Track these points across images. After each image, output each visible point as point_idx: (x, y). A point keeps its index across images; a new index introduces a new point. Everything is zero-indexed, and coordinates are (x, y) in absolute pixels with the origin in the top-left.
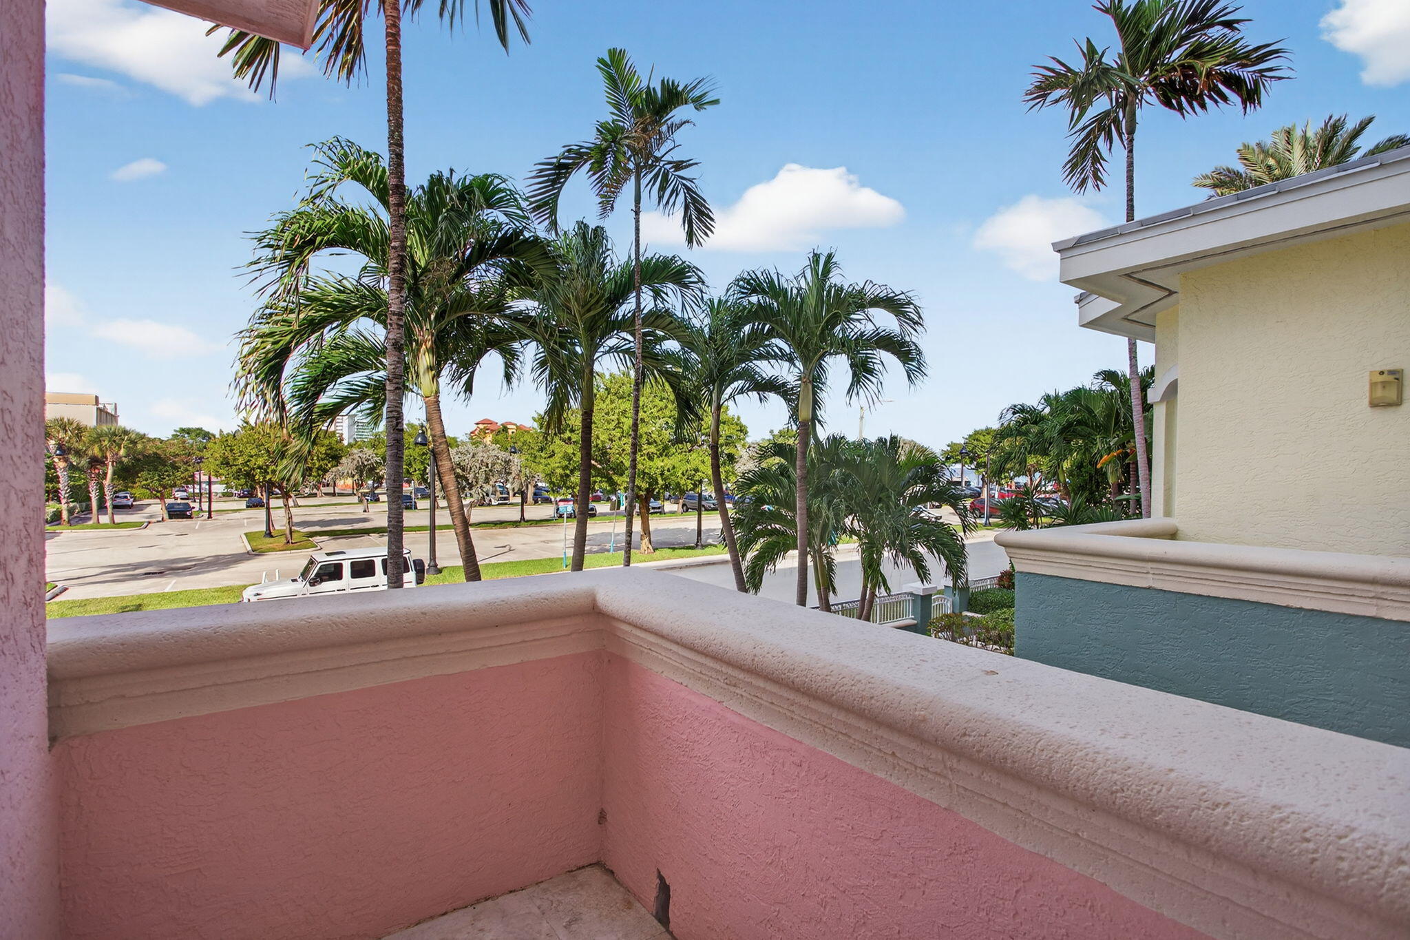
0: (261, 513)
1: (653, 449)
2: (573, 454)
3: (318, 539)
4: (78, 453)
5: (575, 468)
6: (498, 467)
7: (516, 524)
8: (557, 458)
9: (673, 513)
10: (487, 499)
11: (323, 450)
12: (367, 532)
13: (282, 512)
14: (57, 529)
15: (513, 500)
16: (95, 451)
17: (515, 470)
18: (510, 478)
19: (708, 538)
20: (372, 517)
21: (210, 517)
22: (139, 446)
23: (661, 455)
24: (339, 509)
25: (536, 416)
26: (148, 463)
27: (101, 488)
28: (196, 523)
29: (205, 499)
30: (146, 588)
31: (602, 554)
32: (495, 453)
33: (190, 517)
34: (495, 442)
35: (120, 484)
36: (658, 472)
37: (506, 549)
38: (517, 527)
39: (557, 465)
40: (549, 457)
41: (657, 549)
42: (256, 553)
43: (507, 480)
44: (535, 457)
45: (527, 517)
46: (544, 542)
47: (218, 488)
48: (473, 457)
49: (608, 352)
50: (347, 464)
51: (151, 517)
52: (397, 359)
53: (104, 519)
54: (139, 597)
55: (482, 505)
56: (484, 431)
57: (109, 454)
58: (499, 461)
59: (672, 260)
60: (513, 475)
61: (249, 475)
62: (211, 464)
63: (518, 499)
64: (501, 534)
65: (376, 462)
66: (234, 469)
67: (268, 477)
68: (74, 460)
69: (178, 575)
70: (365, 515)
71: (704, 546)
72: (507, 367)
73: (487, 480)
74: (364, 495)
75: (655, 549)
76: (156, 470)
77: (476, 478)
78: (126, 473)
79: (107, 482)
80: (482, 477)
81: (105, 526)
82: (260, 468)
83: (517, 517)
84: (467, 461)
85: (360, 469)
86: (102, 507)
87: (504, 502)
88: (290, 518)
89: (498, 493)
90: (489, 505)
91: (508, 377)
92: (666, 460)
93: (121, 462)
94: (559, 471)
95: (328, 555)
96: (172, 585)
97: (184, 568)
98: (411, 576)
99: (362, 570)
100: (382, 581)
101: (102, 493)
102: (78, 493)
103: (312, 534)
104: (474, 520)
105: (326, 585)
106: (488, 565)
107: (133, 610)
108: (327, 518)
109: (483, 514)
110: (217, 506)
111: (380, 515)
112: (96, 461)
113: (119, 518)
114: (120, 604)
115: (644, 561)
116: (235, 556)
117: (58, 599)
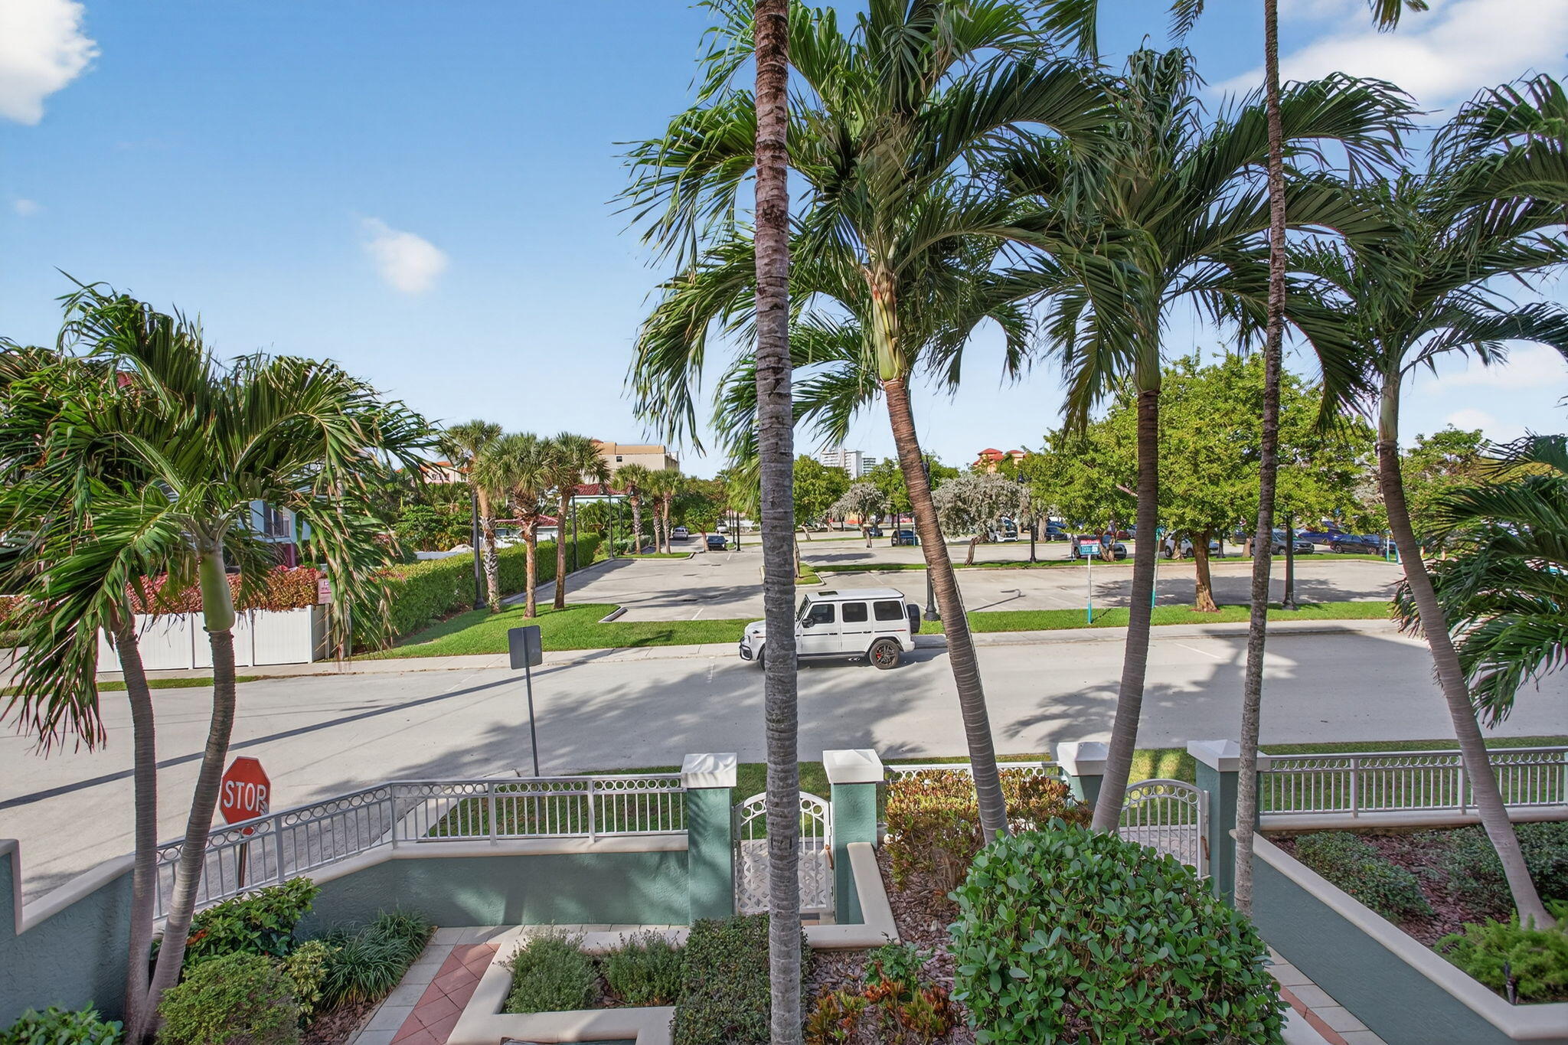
1: (1216, 468)
2: (1099, 479)
3: (823, 573)
4: (646, 493)
5: (1101, 497)
6: (1002, 498)
7: (1025, 565)
8: (1077, 485)
9: (1236, 556)
10: (991, 536)
11: (824, 484)
12: (868, 568)
14: (634, 557)
15: (1021, 536)
16: (655, 491)
17: (1023, 502)
18: (1018, 511)
19: (1300, 594)
21: (738, 549)
22: (686, 485)
23: (1229, 477)
24: (847, 544)
25: (1048, 434)
26: (692, 501)
27: (661, 522)
28: (728, 555)
29: (735, 533)
30: (682, 613)
32: (999, 483)
33: (725, 549)
34: (999, 470)
35: (675, 520)
36: (1226, 500)
37: (1015, 594)
38: (1026, 568)
39: (1077, 494)
40: (1066, 484)
41: (1221, 605)
43: (1014, 514)
44: (1049, 485)
45: (1038, 556)
46: (1061, 587)
48: (975, 488)
49: (1186, 288)
50: (848, 499)
51: (697, 548)
52: (772, 243)
53: (664, 549)
54: (673, 623)
55: (986, 542)
56: (988, 461)
57: (665, 494)
58: (1005, 492)
59: (1325, 84)
60: (1021, 508)
63: (1027, 536)
64: (1007, 576)
68: (643, 499)
69: (706, 603)
70: (868, 551)
71: (1296, 606)
72: (1010, 341)
73: (991, 514)
74: (867, 530)
75: (1218, 606)
76: (698, 506)
77: (979, 513)
78: (678, 510)
79: (665, 518)
80: (985, 510)
81: (664, 556)
83: (1027, 556)
84: (968, 492)
85: (862, 503)
86: (662, 541)
87: (1011, 537)
89: (1004, 529)
90: (995, 541)
91: (1013, 360)
92: (1238, 486)
93: (674, 500)
94: (1080, 501)
95: (821, 594)
96: (699, 613)
97: (712, 597)
98: (905, 623)
99: (855, 612)
100: (873, 628)
101: (662, 528)
102: (647, 528)
103: (818, 569)
104: (978, 558)
105: (818, 628)
106: (992, 614)
107: (666, 636)
108: (834, 553)
109: (983, 553)
110: (743, 539)
111: (883, 550)
112: (658, 500)
113: (673, 549)
114: (657, 629)
115: (1204, 622)
116: (753, 587)
117: (617, 620)
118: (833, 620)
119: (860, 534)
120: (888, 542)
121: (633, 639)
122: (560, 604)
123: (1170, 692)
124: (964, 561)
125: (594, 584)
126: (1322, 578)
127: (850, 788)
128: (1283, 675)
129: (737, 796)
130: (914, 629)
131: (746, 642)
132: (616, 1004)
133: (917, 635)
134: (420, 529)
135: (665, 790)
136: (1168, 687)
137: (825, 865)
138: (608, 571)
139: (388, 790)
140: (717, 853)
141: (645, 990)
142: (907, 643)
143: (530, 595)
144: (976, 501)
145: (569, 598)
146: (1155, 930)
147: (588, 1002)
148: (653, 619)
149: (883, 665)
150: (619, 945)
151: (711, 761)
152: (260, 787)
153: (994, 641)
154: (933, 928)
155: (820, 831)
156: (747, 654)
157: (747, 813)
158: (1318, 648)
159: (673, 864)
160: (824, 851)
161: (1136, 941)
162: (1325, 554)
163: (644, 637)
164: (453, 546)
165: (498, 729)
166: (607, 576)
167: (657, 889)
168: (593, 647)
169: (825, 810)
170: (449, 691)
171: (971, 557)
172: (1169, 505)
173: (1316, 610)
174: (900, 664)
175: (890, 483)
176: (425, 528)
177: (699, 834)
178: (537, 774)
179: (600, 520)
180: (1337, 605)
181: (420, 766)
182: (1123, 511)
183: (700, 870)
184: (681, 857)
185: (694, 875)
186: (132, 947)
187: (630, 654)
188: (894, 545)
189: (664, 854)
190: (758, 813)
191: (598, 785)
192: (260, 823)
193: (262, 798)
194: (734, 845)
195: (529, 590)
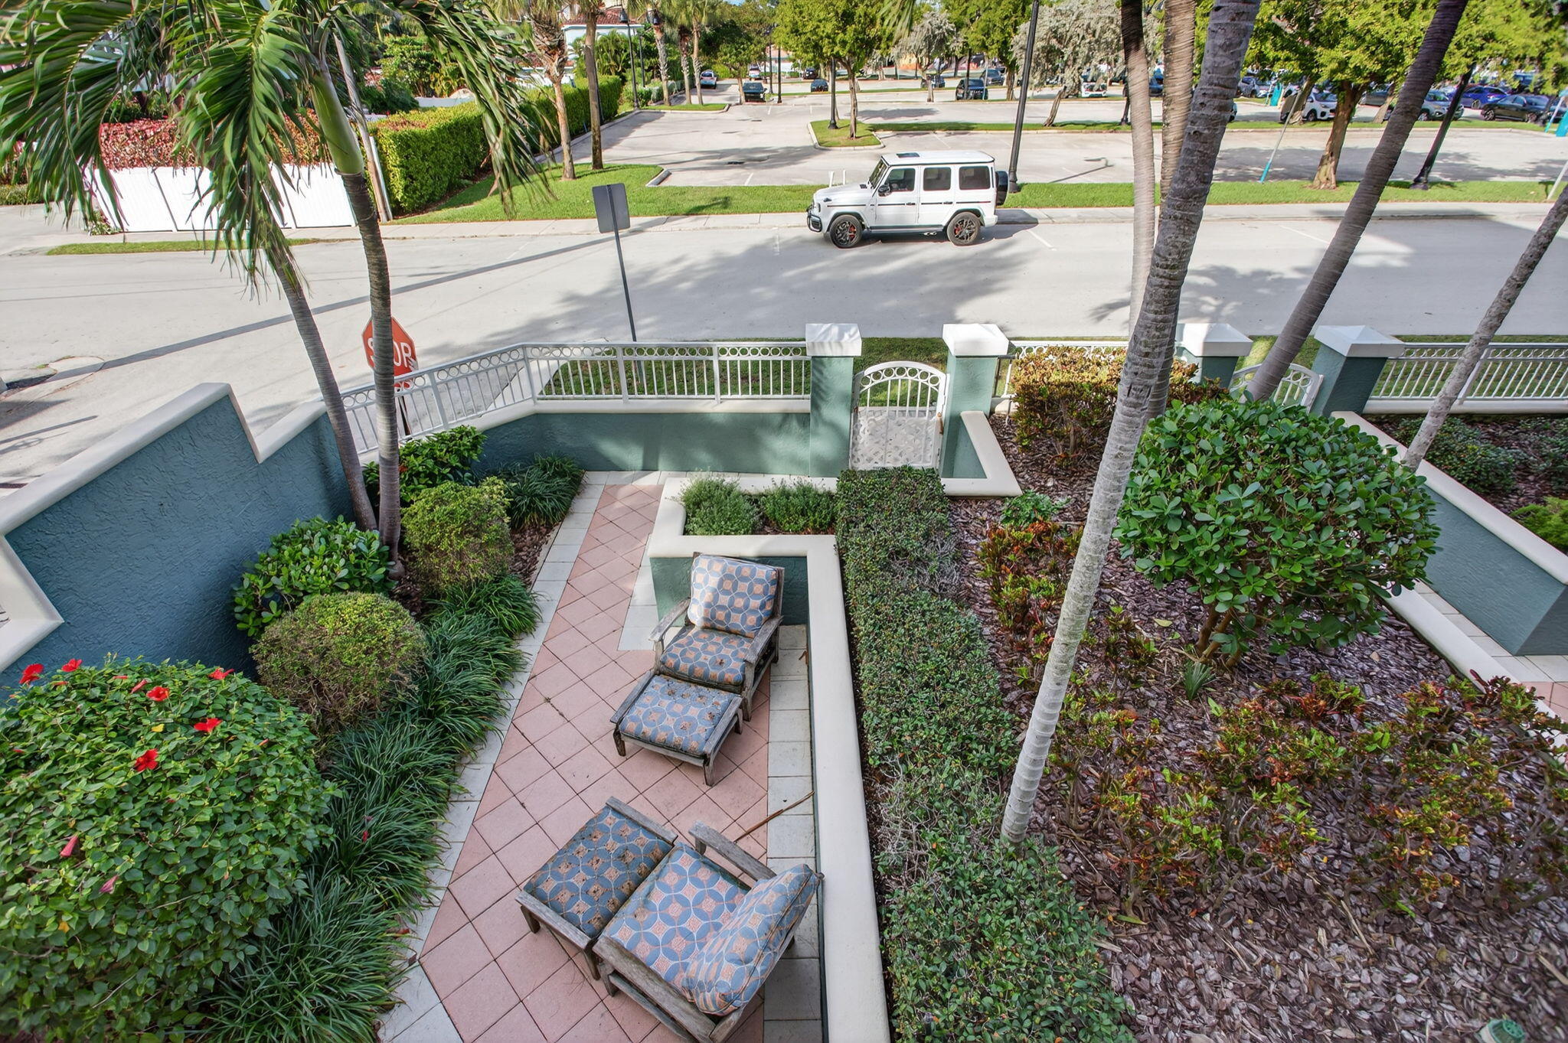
0: (825, 99)
3: (881, 134)
7: (1114, 127)
9: (1366, 121)
12: (932, 128)
13: (848, 98)
14: (663, 108)
16: (683, 19)
20: (936, 108)
21: (780, 101)
22: (718, 12)
24: (904, 96)
26: (726, 34)
27: (690, 61)
28: (767, 109)
29: (775, 80)
30: (731, 179)
31: (1242, 183)
33: (762, 101)
35: (705, 60)
37: (1102, 163)
38: (1115, 131)
41: (1341, 181)
42: (822, 147)
47: (787, 67)
48: (1078, 18)
50: (917, 33)
51: (731, 99)
53: (695, 100)
54: (725, 188)
57: (694, 23)
61: (817, 47)
62: (781, 34)
63: (1122, 90)
64: (1093, 141)
65: (948, 31)
66: (803, 38)
67: (837, 49)
68: (668, 30)
69: (755, 167)
70: (929, 106)
71: (1428, 185)
74: (929, 79)
75: (1339, 182)
76: (733, 41)
77: (1075, 56)
78: (710, 46)
79: (694, 56)
81: (695, 108)
82: (828, 37)
83: (1118, 117)
85: (929, 41)
86: (692, 86)
88: (855, 105)
93: (705, 34)
95: (900, 156)
96: (749, 178)
97: (760, 160)
98: (990, 193)
99: (937, 179)
100: (957, 198)
101: (691, 69)
102: (674, 70)
103: (875, 128)
104: (1059, 118)
105: (896, 197)
106: (1079, 186)
107: (723, 203)
108: (891, 107)
109: (1069, 111)
110: (786, 89)
111: (946, 106)
112: (685, 32)
113: (706, 99)
114: (709, 195)
115: (1317, 201)
116: (805, 148)
117: (663, 184)
118: (911, 188)
119: (917, 84)
120: (951, 95)
121: (687, 206)
122: (598, 164)
123: (1269, 278)
124: (1043, 121)
125: (625, 142)
126: (1462, 151)
127: (970, 361)
128: (1396, 263)
129: (859, 364)
130: (1000, 201)
131: (815, 211)
132: (776, 532)
133: (1001, 209)
134: (411, 68)
135: (787, 357)
136: (1269, 273)
137: (933, 430)
138: (638, 126)
139: (520, 350)
140: (837, 414)
141: (802, 522)
142: (990, 218)
143: (566, 152)
144: (1075, 39)
145: (608, 155)
146: (1350, 488)
147: (755, 530)
148: (700, 184)
149: (961, 240)
150: (771, 487)
151: (835, 330)
152: (403, 344)
153: (1079, 217)
154: (1050, 484)
155: (934, 400)
156: (817, 225)
157: (866, 380)
158: (1438, 235)
159: (794, 424)
160: (936, 418)
161: (1331, 496)
162: (1476, 122)
163: (698, 204)
164: (451, 91)
165: (572, 298)
166: (637, 132)
167: (782, 445)
168: (645, 214)
169: (941, 382)
170: (508, 259)
171: (1053, 116)
172: (1332, 47)
173: (1448, 190)
174: (978, 240)
175: (964, 13)
176: (416, 66)
177: (822, 398)
178: (635, 339)
179: (615, 59)
180: (1475, 186)
181: (510, 332)
182: (1271, 55)
183: (822, 430)
184: (803, 419)
185: (816, 434)
186: (348, 476)
187: (687, 222)
188: (958, 99)
189: (786, 416)
190: (877, 382)
191: (723, 351)
192: (412, 378)
193: (409, 355)
194: (854, 410)
195: (564, 143)
